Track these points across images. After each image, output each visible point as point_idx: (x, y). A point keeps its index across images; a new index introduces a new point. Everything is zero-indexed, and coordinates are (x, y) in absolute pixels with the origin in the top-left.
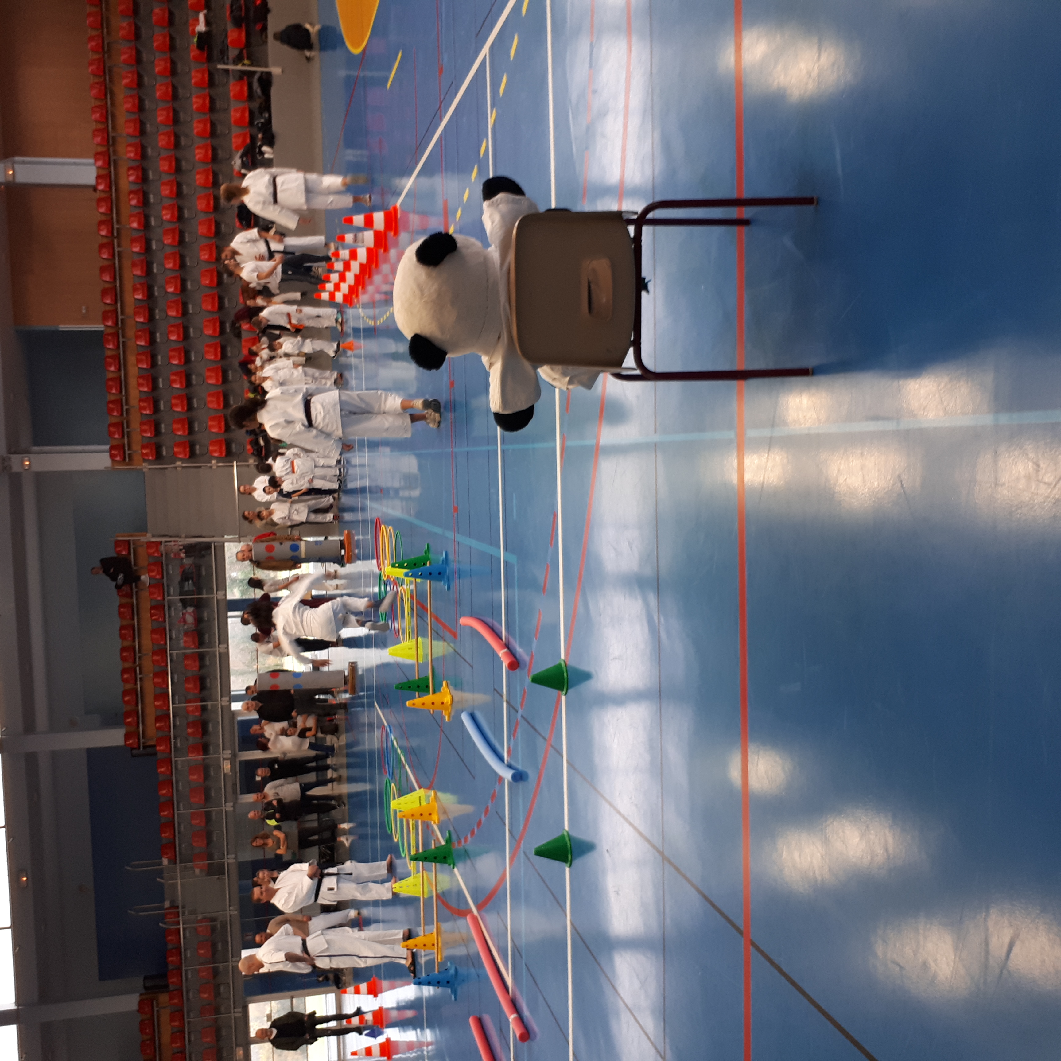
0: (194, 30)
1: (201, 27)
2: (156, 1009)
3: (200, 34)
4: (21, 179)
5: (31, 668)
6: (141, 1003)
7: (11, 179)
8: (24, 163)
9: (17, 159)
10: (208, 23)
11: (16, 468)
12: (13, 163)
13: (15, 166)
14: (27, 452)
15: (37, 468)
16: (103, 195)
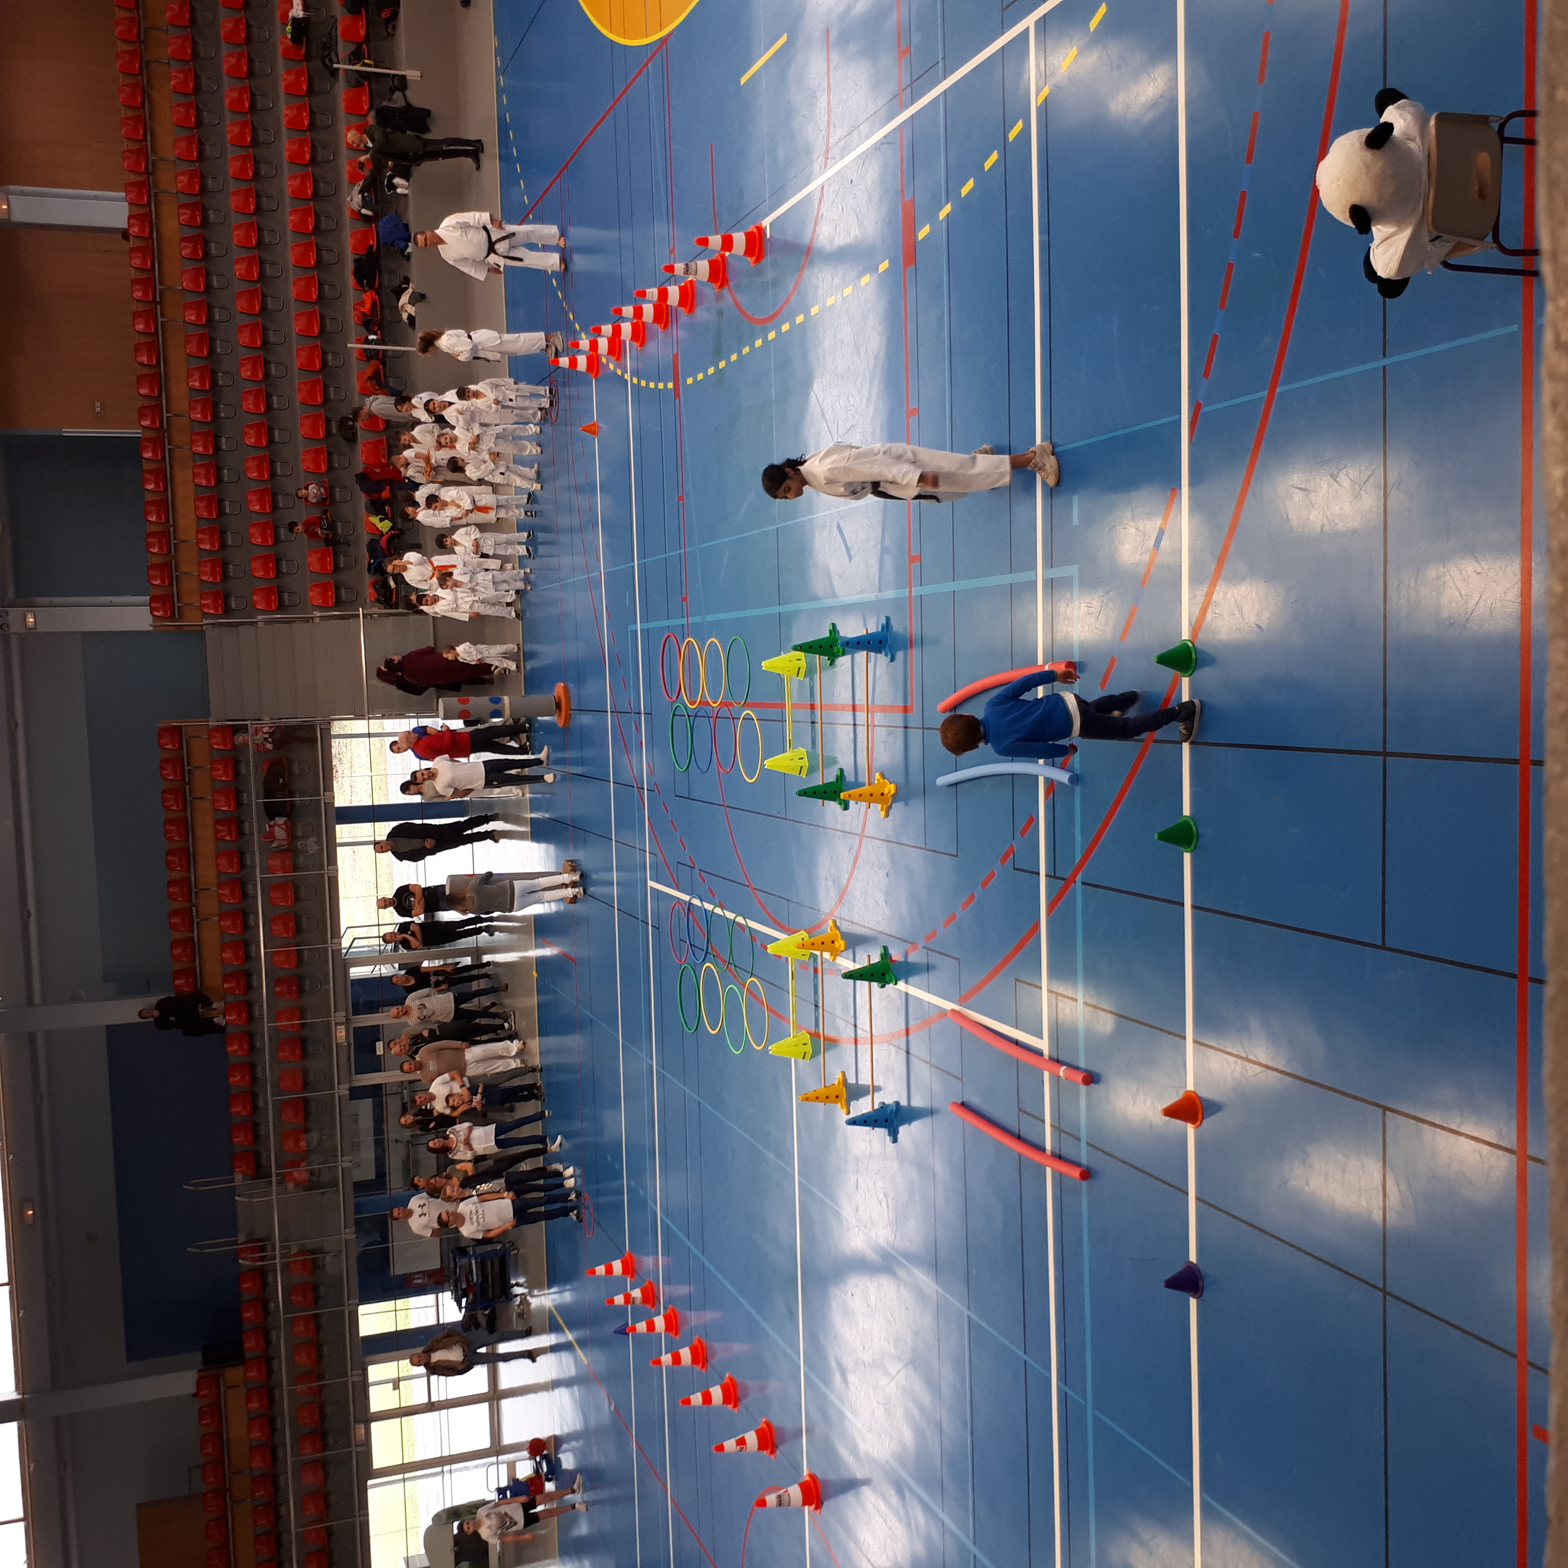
0: (285, 14)
1: (297, 11)
2: (223, 1389)
4: (19, 216)
6: (199, 1384)
7: (3, 215)
8: (22, 193)
9: (12, 187)
11: (15, 627)
12: (8, 193)
13: (11, 197)
14: (30, 604)
15: (46, 627)
16: (138, 243)
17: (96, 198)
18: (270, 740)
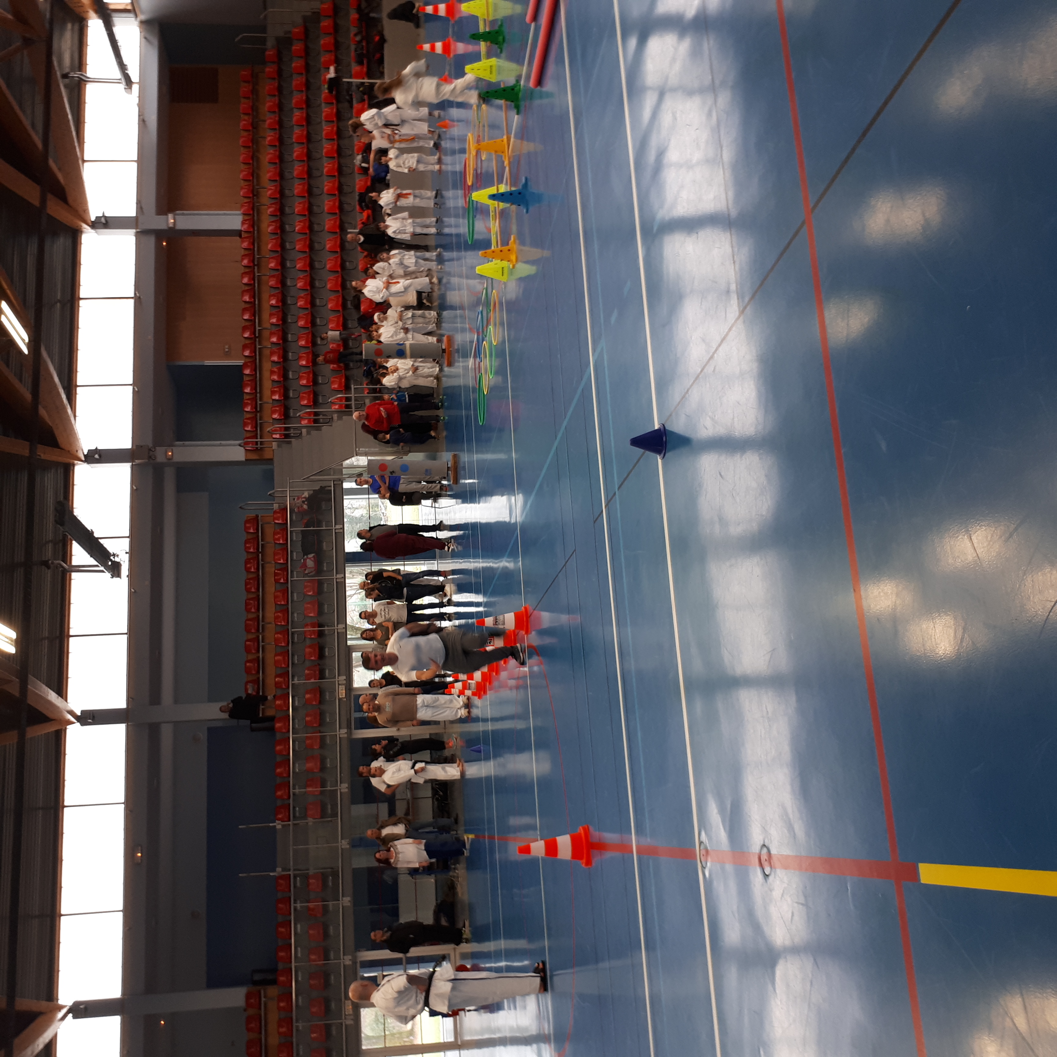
0: (325, 78)
1: (332, 74)
2: (263, 999)
3: (331, 79)
4: (180, 226)
5: (160, 654)
6: (248, 996)
7: (171, 225)
8: (183, 214)
9: (178, 212)
10: (336, 71)
11: (160, 458)
12: (175, 215)
13: (177, 217)
14: (171, 445)
15: (178, 458)
16: (246, 235)
17: (225, 214)
18: (306, 503)
